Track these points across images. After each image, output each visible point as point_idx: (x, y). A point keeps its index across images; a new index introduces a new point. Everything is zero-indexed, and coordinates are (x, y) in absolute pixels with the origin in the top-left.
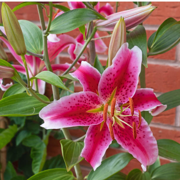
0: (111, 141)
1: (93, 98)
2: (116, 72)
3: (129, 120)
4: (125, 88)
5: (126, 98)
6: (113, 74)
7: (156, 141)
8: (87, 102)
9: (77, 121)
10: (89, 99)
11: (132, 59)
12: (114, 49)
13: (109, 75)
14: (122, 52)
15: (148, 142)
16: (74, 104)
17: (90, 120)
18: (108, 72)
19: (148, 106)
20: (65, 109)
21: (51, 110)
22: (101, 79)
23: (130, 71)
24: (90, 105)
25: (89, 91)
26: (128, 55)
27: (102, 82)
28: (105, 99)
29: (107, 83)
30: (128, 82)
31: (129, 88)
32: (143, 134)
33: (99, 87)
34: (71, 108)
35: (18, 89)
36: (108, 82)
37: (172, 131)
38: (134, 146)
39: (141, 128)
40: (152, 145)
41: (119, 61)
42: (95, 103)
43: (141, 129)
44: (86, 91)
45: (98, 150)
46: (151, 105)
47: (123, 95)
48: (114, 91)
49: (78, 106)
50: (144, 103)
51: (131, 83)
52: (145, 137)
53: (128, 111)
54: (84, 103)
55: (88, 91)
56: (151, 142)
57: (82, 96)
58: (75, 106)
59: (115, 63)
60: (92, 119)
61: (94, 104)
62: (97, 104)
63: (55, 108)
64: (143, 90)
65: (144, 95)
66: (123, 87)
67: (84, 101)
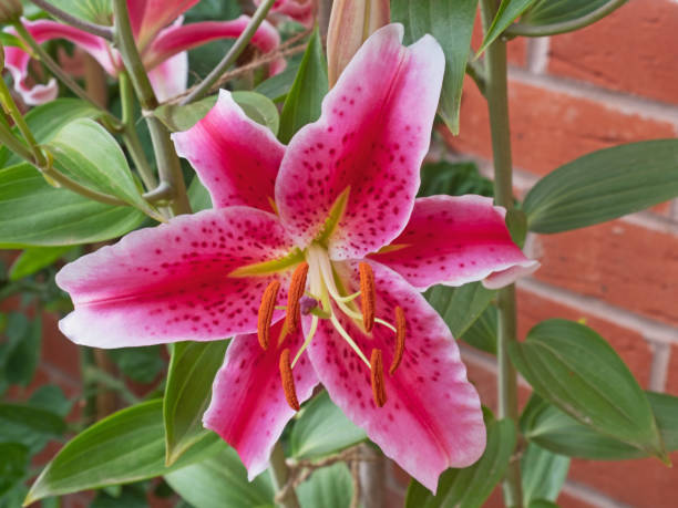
0: (311, 385)
1: (255, 229)
2: (340, 142)
3: (387, 310)
4: (377, 198)
5: (378, 232)
6: (327, 149)
7: (477, 396)
8: (230, 243)
9: (186, 317)
10: (237, 233)
11: (405, 92)
12: (342, 49)
13: (312, 149)
14: (368, 66)
15: (448, 396)
16: (174, 255)
17: (239, 311)
18: (308, 140)
19: (462, 266)
20: (142, 274)
21: (90, 275)
22: (283, 162)
23: (393, 139)
24: (242, 254)
25: (239, 204)
26: (393, 75)
27: (289, 173)
28: (302, 227)
29: (306, 179)
30: (386, 176)
31: (389, 200)
32: (434, 368)
33: (277, 189)
34: (164, 270)
35: (54, 121)
36: (310, 176)
37: (657, 234)
38: (397, 407)
39: (429, 346)
40: (464, 410)
41: (352, 102)
42: (265, 243)
43: (427, 350)
44: (227, 205)
45: (260, 419)
46: (473, 263)
47: (371, 221)
48: (342, 201)
49: (193, 259)
50: (448, 253)
51: (395, 184)
52: (439, 378)
53: (387, 280)
54: (217, 250)
55: (233, 204)
56: (459, 399)
57: (208, 227)
58: (180, 260)
59: (335, 111)
60: (248, 303)
61: (261, 248)
62: (274, 248)
63: (106, 270)
64: (448, 202)
65: (451, 221)
66: (371, 191)
67: (219, 243)
